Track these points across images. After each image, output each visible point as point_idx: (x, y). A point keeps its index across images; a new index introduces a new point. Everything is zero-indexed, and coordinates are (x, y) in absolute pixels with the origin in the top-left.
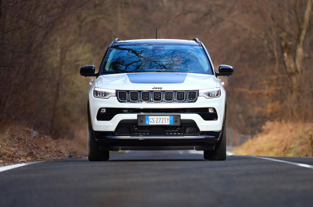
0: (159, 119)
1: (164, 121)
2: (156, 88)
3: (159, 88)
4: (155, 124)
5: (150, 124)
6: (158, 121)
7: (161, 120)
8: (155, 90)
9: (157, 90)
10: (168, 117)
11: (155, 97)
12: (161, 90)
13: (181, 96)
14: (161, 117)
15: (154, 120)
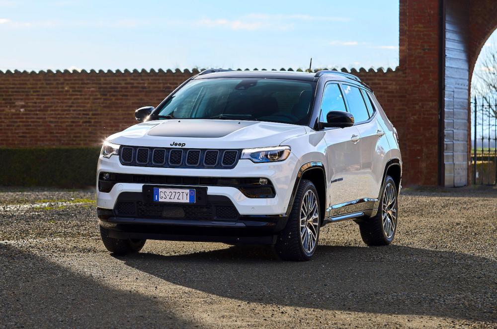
0: (174, 194)
1: (181, 197)
2: (176, 144)
3: (180, 144)
4: (168, 200)
5: (160, 200)
6: (172, 197)
7: (177, 195)
8: (174, 146)
9: (178, 147)
10: (188, 191)
11: (172, 157)
12: (183, 147)
13: (212, 158)
14: (177, 190)
15: (166, 195)
